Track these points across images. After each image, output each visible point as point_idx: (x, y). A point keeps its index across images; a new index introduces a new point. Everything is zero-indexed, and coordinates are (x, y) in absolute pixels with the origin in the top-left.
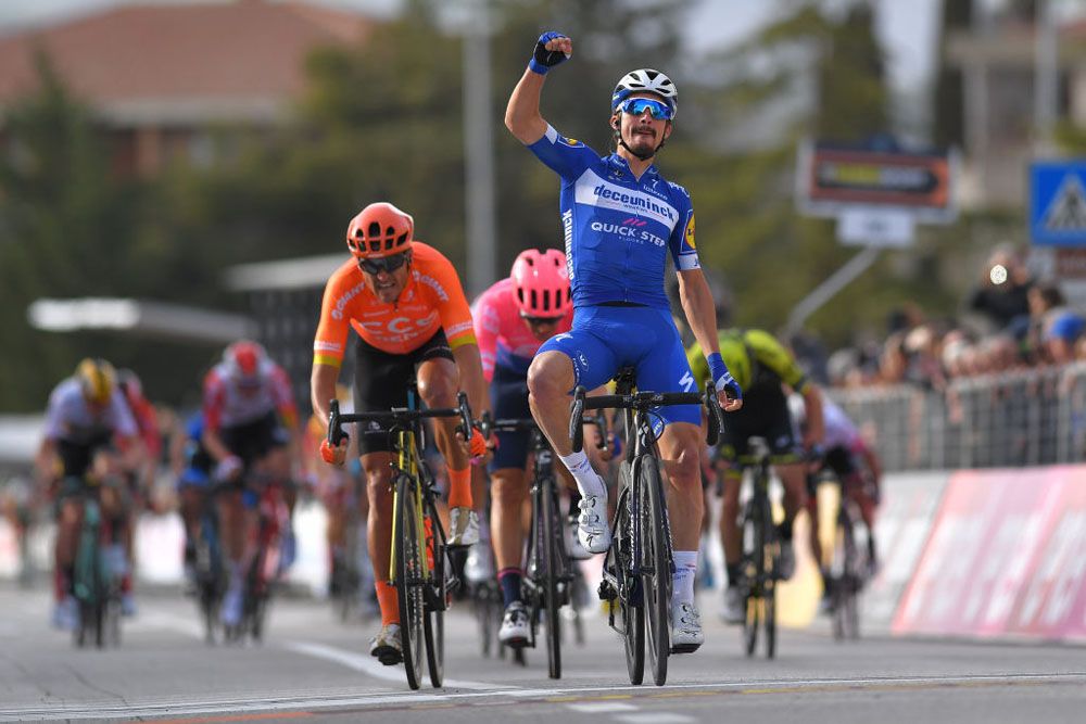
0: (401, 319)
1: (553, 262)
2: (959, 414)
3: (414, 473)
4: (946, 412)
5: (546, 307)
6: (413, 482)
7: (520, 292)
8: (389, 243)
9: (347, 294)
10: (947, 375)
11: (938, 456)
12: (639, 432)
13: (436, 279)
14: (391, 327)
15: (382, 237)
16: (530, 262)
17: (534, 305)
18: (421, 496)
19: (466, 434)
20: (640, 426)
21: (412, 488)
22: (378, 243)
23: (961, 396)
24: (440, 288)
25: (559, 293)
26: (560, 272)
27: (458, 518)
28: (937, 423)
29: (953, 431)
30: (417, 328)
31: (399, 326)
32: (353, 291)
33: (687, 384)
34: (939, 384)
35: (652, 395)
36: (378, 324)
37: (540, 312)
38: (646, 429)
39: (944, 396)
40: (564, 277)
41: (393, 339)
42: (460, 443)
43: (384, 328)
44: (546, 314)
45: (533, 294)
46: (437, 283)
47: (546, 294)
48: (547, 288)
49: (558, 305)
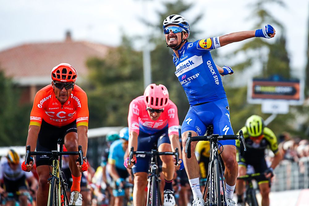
0: (63, 112)
1: (161, 89)
2: (303, 170)
3: (58, 177)
4: (299, 170)
5: (157, 105)
6: (58, 180)
7: (147, 98)
8: (69, 77)
9: (44, 99)
10: (299, 157)
11: (297, 185)
12: (214, 151)
13: (78, 98)
14: (58, 115)
15: (67, 74)
16: (152, 88)
17: (152, 104)
18: (60, 186)
19: (80, 162)
20: (214, 148)
21: (57, 183)
22: (65, 76)
23: (304, 163)
24: (79, 102)
25: (162, 99)
26: (163, 92)
27: (74, 195)
28: (296, 173)
29: (302, 175)
30: (67, 117)
31: (61, 115)
32: (47, 98)
33: (226, 130)
34: (296, 159)
35: (218, 136)
36: (53, 113)
37: (154, 107)
38: (216, 149)
39: (298, 163)
40: (165, 94)
41: (57, 120)
42: (78, 166)
43: (55, 115)
44: (156, 107)
45: (152, 99)
46: (78, 100)
47: (157, 99)
48: (157, 97)
49: (161, 105)
